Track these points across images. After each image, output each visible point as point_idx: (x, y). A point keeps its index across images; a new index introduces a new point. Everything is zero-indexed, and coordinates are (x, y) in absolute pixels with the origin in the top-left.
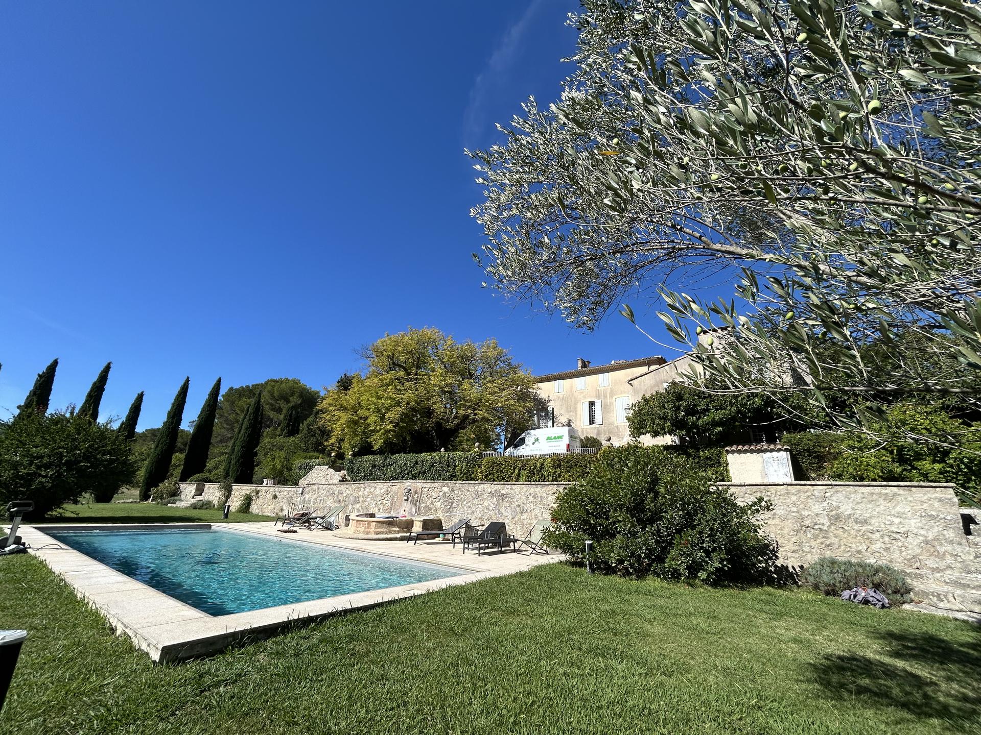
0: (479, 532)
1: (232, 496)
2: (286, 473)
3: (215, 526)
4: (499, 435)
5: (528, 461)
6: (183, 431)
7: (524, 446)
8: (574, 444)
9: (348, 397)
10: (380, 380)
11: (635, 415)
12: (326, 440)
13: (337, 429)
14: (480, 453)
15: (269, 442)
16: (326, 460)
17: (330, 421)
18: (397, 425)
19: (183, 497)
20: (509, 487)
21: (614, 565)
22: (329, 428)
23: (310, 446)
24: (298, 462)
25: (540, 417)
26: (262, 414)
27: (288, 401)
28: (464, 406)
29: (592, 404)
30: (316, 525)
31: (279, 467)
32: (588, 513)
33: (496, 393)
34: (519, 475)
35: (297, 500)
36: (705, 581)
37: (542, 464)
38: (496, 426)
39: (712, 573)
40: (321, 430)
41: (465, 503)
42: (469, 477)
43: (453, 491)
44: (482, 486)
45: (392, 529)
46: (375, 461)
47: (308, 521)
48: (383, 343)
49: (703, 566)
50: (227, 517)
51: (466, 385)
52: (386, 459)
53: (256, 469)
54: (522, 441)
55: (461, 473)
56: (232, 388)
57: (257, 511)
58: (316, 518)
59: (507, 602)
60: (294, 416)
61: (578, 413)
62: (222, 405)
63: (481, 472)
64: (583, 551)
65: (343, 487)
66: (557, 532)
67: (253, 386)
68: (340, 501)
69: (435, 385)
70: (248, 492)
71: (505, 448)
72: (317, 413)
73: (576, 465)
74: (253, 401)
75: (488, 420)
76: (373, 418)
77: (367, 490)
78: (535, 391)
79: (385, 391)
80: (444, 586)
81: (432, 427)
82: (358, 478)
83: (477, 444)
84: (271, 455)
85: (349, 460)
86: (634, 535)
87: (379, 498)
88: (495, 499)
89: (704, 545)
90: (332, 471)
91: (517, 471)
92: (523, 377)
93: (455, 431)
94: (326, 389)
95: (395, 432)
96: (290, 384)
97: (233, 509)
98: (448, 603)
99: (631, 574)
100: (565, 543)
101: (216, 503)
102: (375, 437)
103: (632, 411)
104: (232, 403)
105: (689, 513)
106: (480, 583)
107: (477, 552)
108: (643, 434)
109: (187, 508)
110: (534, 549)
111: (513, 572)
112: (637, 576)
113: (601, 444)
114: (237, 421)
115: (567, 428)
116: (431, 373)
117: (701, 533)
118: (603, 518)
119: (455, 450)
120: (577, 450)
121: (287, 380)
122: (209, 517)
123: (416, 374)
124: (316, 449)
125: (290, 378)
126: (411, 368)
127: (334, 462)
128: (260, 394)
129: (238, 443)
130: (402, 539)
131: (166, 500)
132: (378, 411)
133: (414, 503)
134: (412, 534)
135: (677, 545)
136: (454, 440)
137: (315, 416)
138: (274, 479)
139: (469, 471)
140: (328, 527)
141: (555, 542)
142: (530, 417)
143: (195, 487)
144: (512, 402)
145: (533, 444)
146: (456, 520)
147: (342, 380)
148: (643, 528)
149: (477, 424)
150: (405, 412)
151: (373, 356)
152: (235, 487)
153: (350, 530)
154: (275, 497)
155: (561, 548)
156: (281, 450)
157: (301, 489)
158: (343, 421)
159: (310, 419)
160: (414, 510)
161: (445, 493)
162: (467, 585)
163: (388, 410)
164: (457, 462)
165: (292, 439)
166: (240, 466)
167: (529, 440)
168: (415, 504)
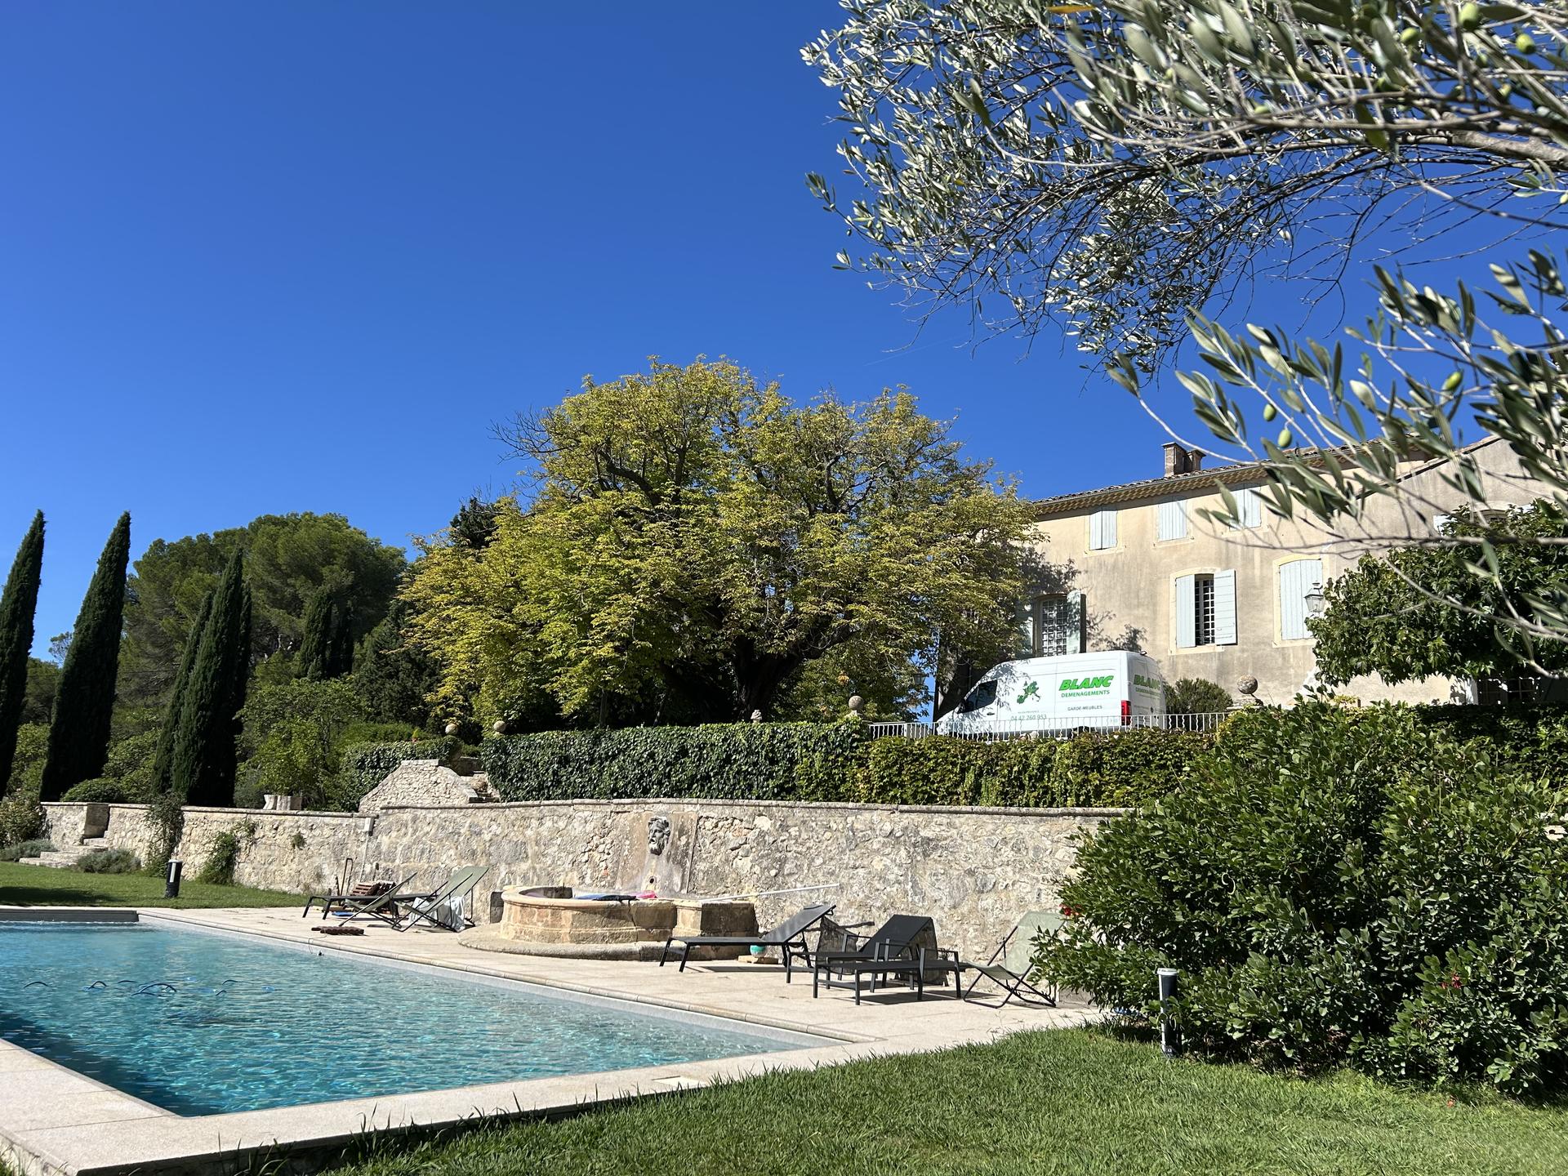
0: (860, 943)
1: (185, 838)
2: (323, 781)
3: (149, 916)
4: (918, 676)
5: (1003, 749)
6: (37, 664)
7: (993, 705)
8: (1144, 701)
9: (483, 566)
10: (574, 516)
11: (1334, 617)
12: (429, 689)
13: (458, 656)
14: (863, 726)
15: (271, 694)
16: (432, 743)
17: (436, 635)
18: (625, 645)
19: (55, 839)
20: (943, 819)
21: (1236, 1036)
22: (436, 654)
23: (386, 705)
24: (353, 750)
25: (1041, 623)
26: (248, 618)
27: (316, 579)
28: (817, 590)
29: (1204, 584)
30: (413, 916)
31: (302, 760)
32: (1170, 896)
33: (909, 551)
34: (976, 788)
35: (360, 849)
36: (1508, 1088)
37: (1046, 760)
38: (910, 648)
39: (1529, 1066)
40: (412, 661)
41: (819, 861)
42: (832, 790)
43: (784, 827)
44: (867, 815)
45: (617, 930)
46: (565, 745)
47: (390, 906)
48: (577, 407)
49: (1503, 1045)
50: (174, 892)
51: (820, 529)
52: (596, 741)
53: (242, 767)
54: (988, 693)
55: (810, 781)
56: (161, 542)
57: (253, 879)
58: (412, 899)
59: (927, 1115)
60: (335, 622)
61: (1162, 609)
62: (138, 592)
63: (867, 780)
64: (1152, 994)
65: (482, 816)
66: (1079, 945)
67: (217, 535)
68: (474, 853)
69: (731, 531)
70: (226, 829)
71: (938, 714)
72: (400, 611)
73: (1148, 763)
74: (220, 579)
75: (884, 632)
76: (557, 627)
77: (548, 823)
78: (1027, 545)
79: (588, 548)
80: (759, 1071)
81: (727, 653)
82: (521, 793)
83: (854, 700)
84: (280, 731)
85: (494, 742)
86: (1302, 956)
87: (581, 847)
88: (903, 853)
89: (1513, 990)
90: (447, 773)
91: (970, 778)
92: (991, 503)
93: (789, 664)
94: (421, 544)
95: (620, 664)
96: (320, 530)
97: (188, 873)
98: (769, 1112)
99: (1290, 1063)
100: (1101, 974)
101: (142, 855)
102: (564, 680)
103: (1328, 605)
104: (165, 586)
105: (1471, 901)
106: (857, 1069)
107: (853, 993)
108: (1359, 672)
109: (68, 868)
110: (1013, 991)
111: (950, 1045)
112: (1306, 1070)
113: (1230, 703)
114: (182, 637)
115: (1123, 656)
116: (719, 496)
117: (1503, 956)
118: (1213, 908)
119: (792, 715)
120: (1156, 719)
121: (311, 521)
122: (128, 891)
123: (676, 499)
124: (402, 715)
125: (319, 514)
126: (660, 480)
127: (453, 749)
128: (239, 560)
129: (188, 697)
130: (646, 956)
131: (14, 848)
132: (572, 605)
133: (680, 859)
134: (674, 944)
135: (1430, 987)
136: (790, 688)
137: (395, 620)
138: (290, 794)
139: (831, 776)
140: (446, 923)
141: (1070, 971)
142: (1011, 622)
143: (84, 813)
144: (956, 578)
145: (1021, 700)
146: (794, 908)
147: (464, 517)
148: (1330, 938)
149: (853, 641)
150: (647, 607)
151: (549, 447)
152: (191, 814)
153: (506, 930)
154: (299, 841)
155: (1088, 988)
156: (306, 716)
157: (368, 820)
158: (473, 634)
159: (383, 629)
160: (677, 879)
161: (762, 834)
162: (820, 1071)
163: (599, 602)
164: (798, 751)
165: (334, 684)
166: (197, 759)
167: (1009, 689)
168: (681, 864)
